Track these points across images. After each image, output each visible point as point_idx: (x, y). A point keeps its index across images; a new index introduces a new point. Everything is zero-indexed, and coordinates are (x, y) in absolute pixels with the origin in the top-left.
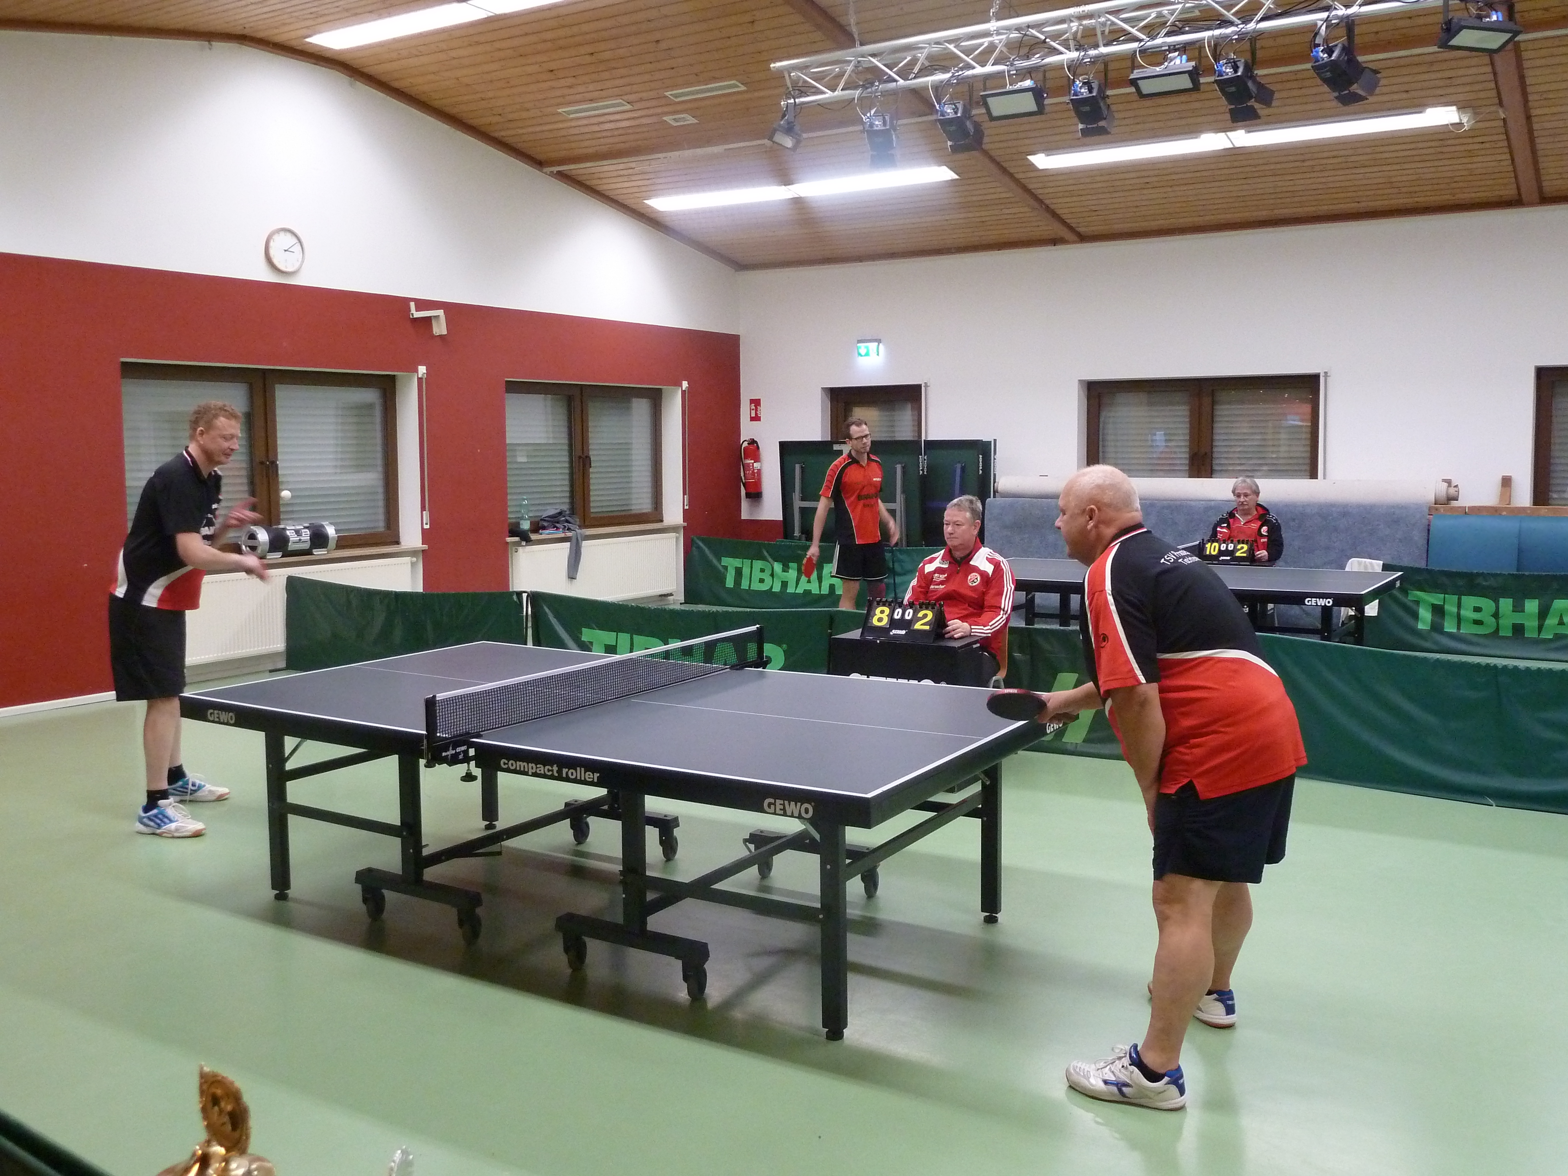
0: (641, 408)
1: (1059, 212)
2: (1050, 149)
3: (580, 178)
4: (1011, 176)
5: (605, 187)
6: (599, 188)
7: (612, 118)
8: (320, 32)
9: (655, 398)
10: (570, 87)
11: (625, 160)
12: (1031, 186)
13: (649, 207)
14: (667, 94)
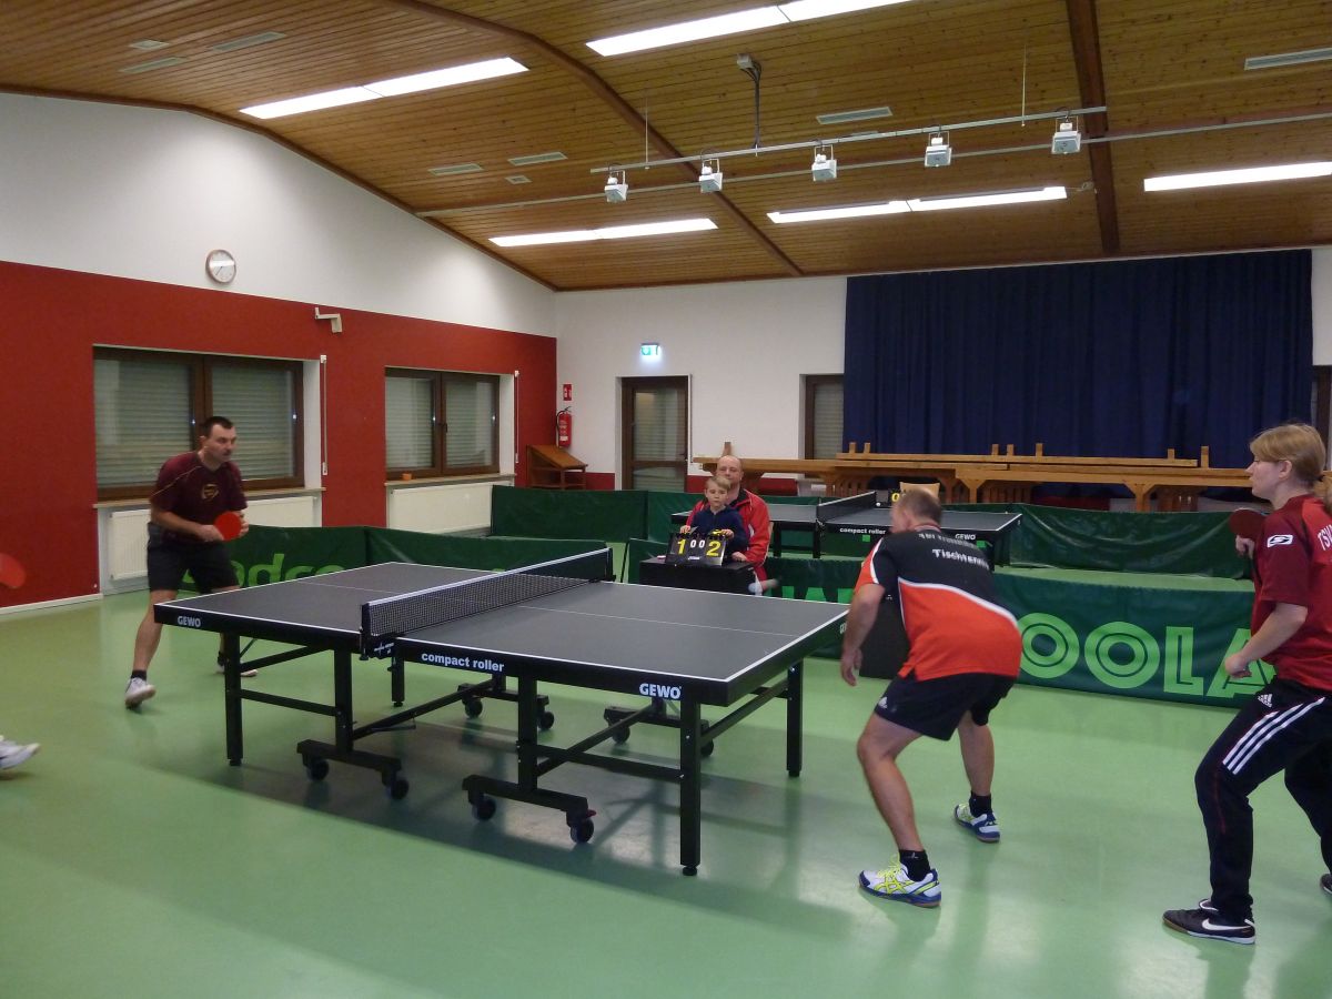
0: (483, 390)
1: (788, 254)
2: (783, 209)
3: (443, 221)
4: (755, 228)
5: (460, 228)
6: (456, 228)
7: (468, 177)
8: (252, 106)
9: (495, 383)
10: (438, 153)
11: (476, 208)
12: (769, 236)
13: (492, 243)
14: (510, 160)
